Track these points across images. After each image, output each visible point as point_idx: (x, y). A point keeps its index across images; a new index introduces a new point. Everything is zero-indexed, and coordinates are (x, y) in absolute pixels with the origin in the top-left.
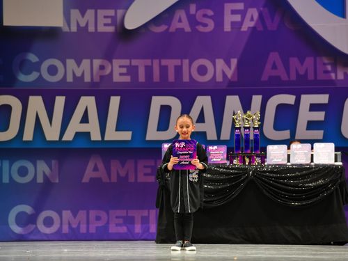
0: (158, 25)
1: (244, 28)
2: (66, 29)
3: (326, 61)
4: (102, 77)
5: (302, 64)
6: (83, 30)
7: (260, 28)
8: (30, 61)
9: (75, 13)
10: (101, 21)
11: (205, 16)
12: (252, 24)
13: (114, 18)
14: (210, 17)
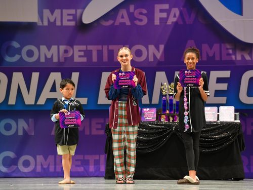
0: (107, 20)
1: (169, 22)
2: (40, 24)
3: (228, 46)
4: (66, 59)
5: (211, 49)
6: (52, 24)
7: (181, 23)
8: (14, 47)
9: (46, 12)
10: (65, 18)
11: (141, 13)
12: (175, 20)
13: (74, 16)
14: (144, 15)
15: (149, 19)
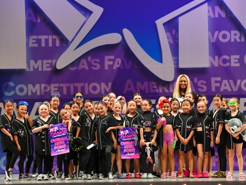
0: (73, 67)
1: (115, 68)
2: (28, 70)
3: (154, 83)
4: (45, 93)
5: (143, 85)
6: (36, 70)
7: (122, 68)
8: (10, 86)
9: (32, 62)
10: (45, 65)
11: (95, 62)
12: (118, 66)
13: (51, 64)
14: (98, 63)
15: (101, 66)
